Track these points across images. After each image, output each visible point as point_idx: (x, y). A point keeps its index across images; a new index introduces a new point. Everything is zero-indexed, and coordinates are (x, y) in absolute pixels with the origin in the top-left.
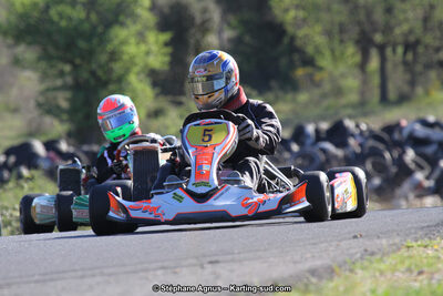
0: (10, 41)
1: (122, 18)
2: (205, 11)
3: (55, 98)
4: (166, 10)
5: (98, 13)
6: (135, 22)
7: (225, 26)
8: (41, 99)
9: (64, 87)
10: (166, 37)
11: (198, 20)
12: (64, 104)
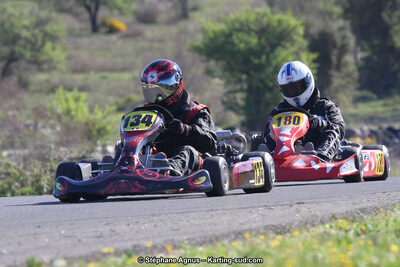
0: (204, 58)
1: (283, 43)
2: (344, 38)
3: (235, 98)
4: (316, 37)
5: (266, 39)
6: (292, 45)
7: (359, 49)
8: (225, 99)
9: (241, 90)
10: (314, 56)
11: (339, 43)
12: (241, 103)
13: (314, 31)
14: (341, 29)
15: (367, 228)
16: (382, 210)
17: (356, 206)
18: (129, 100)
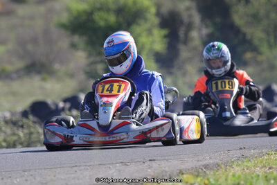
0: (69, 33)
3: (96, 69)
4: (167, 16)
7: (203, 26)
10: (164, 32)
13: (165, 10)
14: (188, 9)
15: (209, 182)
16: (223, 166)
17: (200, 163)
18: (3, 71)
